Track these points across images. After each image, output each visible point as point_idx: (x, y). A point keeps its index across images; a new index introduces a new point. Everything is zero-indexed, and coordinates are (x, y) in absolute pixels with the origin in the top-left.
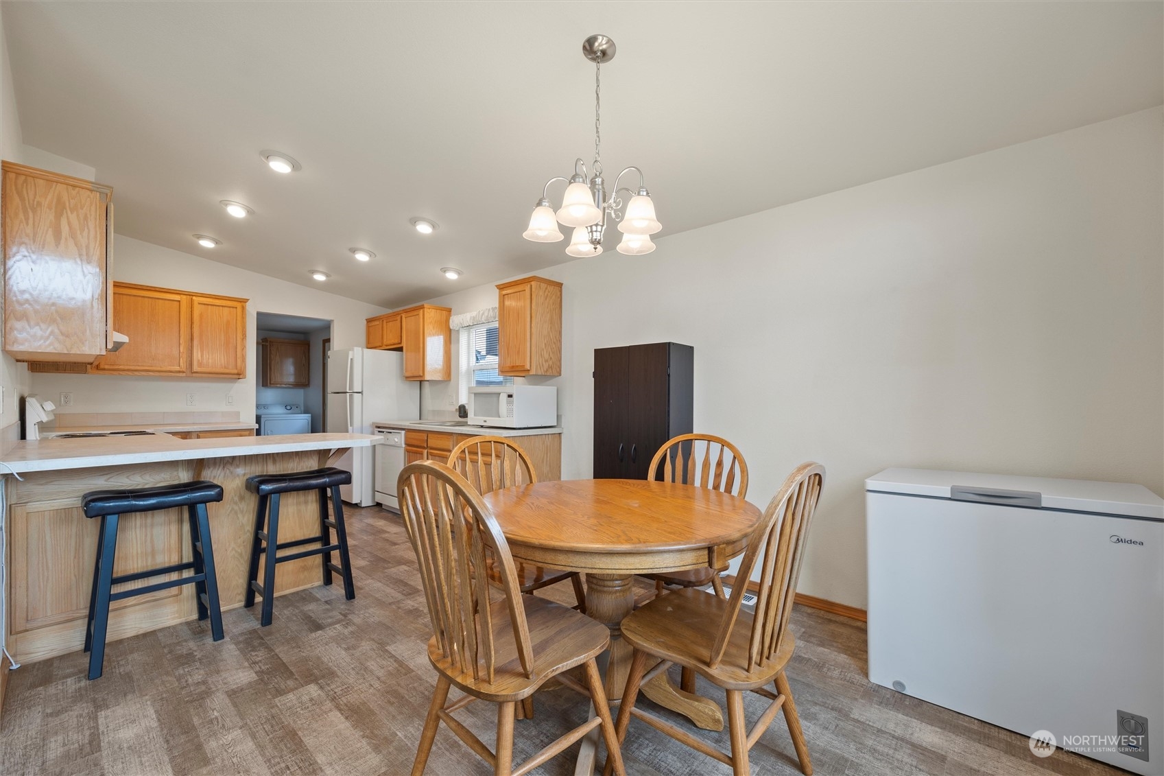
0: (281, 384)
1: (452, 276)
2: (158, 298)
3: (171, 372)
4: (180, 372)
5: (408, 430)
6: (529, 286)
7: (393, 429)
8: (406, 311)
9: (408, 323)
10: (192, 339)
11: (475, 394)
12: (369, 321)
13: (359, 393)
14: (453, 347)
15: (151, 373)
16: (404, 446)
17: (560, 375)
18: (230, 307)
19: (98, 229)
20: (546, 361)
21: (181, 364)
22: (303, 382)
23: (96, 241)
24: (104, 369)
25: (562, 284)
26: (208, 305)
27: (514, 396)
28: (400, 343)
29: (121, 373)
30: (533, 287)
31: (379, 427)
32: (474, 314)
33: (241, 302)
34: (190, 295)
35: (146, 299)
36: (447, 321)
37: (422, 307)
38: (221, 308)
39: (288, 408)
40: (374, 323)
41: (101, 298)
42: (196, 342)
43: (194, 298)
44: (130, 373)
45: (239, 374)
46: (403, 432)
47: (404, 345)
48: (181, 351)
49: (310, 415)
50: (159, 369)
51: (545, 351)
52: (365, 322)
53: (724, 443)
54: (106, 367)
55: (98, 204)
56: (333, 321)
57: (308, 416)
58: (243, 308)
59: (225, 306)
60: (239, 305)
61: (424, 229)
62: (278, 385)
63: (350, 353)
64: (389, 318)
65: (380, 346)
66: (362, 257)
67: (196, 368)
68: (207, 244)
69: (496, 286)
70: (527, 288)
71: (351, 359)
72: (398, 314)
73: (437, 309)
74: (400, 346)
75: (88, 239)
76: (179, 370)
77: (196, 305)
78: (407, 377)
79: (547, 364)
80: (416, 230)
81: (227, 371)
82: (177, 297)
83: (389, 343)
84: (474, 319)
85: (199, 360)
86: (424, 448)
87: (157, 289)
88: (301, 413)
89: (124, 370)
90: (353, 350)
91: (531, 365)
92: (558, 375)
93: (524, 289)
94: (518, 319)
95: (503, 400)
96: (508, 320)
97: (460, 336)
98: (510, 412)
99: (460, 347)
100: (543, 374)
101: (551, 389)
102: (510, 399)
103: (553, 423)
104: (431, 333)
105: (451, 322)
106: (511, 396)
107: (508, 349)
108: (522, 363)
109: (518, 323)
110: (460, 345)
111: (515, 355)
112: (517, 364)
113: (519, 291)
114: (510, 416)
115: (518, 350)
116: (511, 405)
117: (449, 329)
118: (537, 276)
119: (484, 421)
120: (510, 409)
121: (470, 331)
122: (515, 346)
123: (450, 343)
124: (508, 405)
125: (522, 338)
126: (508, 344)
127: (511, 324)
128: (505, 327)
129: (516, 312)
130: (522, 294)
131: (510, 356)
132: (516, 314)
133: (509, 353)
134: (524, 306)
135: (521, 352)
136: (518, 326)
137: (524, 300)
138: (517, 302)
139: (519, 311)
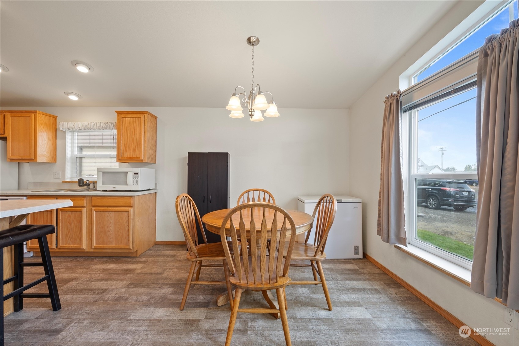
1: (73, 98)
6: (143, 116)
7: (8, 196)
11: (103, 172)
14: (59, 142)
17: (156, 163)
20: (151, 156)
25: (157, 117)
27: (139, 174)
28: (4, 135)
30: (145, 117)
32: (86, 123)
36: (55, 124)
47: (8, 136)
51: (150, 150)
53: (265, 192)
61: (82, 69)
69: (115, 111)
70: (142, 117)
73: (46, 115)
78: (11, 159)
80: (77, 69)
91: (144, 158)
92: (154, 163)
93: (140, 117)
94: (135, 133)
95: (130, 176)
96: (125, 132)
97: (66, 135)
98: (136, 182)
99: (66, 142)
100: (148, 162)
101: (153, 170)
102: (136, 175)
103: (153, 187)
104: (42, 130)
105: (61, 126)
106: (137, 174)
107: (126, 148)
108: (138, 156)
109: (134, 134)
110: (66, 141)
111: (132, 151)
112: (133, 156)
113: (136, 118)
114: (136, 185)
115: (134, 149)
116: (137, 178)
117: (56, 130)
118: (147, 112)
119: (113, 188)
120: (136, 181)
121: (74, 133)
122: (132, 146)
123: (56, 138)
124: (135, 178)
125: (137, 143)
126: (126, 145)
127: (128, 134)
128: (123, 135)
129: (133, 128)
130: (138, 119)
131: (127, 152)
132: (133, 130)
133: (127, 150)
134: (139, 126)
135: (136, 150)
136: (134, 136)
137: (139, 122)
138: (134, 123)
139: (135, 127)
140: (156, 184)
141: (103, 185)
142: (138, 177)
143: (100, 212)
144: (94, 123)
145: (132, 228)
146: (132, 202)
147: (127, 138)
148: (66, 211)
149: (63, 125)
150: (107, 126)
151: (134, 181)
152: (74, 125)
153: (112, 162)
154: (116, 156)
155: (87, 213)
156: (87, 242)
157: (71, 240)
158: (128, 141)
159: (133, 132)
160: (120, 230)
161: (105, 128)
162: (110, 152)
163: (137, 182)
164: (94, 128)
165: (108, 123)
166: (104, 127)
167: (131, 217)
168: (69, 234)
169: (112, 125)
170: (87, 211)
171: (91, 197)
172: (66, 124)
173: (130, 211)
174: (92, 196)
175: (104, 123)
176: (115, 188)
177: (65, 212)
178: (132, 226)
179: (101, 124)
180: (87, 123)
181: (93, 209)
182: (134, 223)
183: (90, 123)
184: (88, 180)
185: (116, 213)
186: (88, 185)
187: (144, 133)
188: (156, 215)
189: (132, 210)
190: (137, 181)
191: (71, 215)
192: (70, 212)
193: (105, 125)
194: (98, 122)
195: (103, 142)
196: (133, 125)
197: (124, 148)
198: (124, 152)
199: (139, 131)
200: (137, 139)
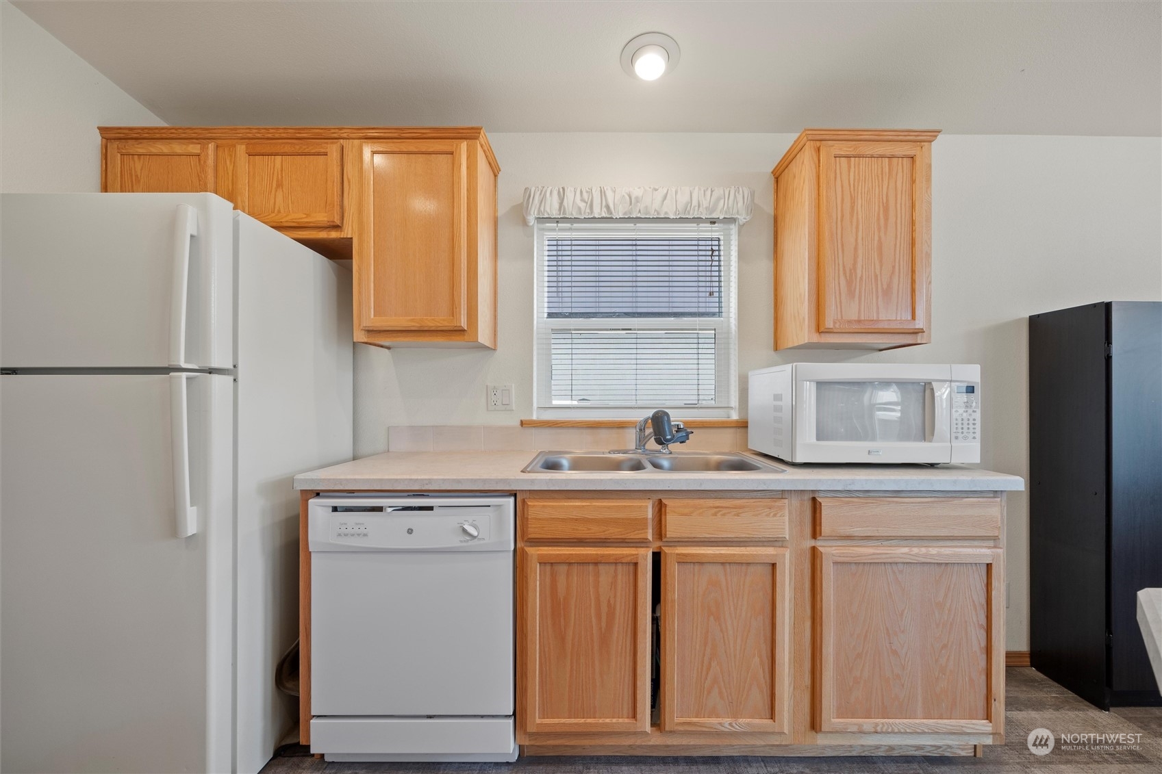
5: (523, 497)
11: (817, 383)
28: (339, 228)
46: (506, 502)
47: (363, 231)
73: (488, 154)
93: (911, 153)
94: (886, 219)
98: (965, 426)
99: (536, 270)
102: (966, 397)
104: (482, 215)
106: (970, 390)
107: (849, 283)
108: (902, 316)
109: (886, 226)
110: (535, 264)
111: (877, 298)
113: (891, 157)
114: (966, 438)
115: (885, 287)
116: (970, 411)
117: (496, 223)
120: (965, 422)
123: (497, 255)
124: (961, 411)
125: (897, 261)
126: (850, 270)
127: (861, 227)
128: (839, 231)
129: (879, 202)
130: (900, 164)
131: (857, 298)
132: (879, 207)
133: (855, 290)
134: (906, 191)
135: (895, 291)
136: (885, 234)
137: (905, 178)
138: (882, 178)
139: (887, 200)
141: (818, 439)
142: (975, 405)
143: (854, 567)
146: (998, 517)
147: (856, 240)
148: (702, 563)
152: (586, 197)
155: (793, 569)
156: (792, 704)
157: (720, 693)
158: (860, 252)
159: (879, 219)
160: (945, 646)
166: (704, 204)
167: (1000, 587)
170: (793, 560)
172: (555, 194)
175: (705, 191)
177: (697, 567)
179: (692, 194)
180: (637, 189)
181: (826, 550)
183: (648, 189)
185: (926, 568)
190: (971, 422)
192: (719, 568)
194: (681, 188)
196: (879, 186)
197: (841, 283)
198: (841, 301)
199: (903, 211)
200: (898, 244)
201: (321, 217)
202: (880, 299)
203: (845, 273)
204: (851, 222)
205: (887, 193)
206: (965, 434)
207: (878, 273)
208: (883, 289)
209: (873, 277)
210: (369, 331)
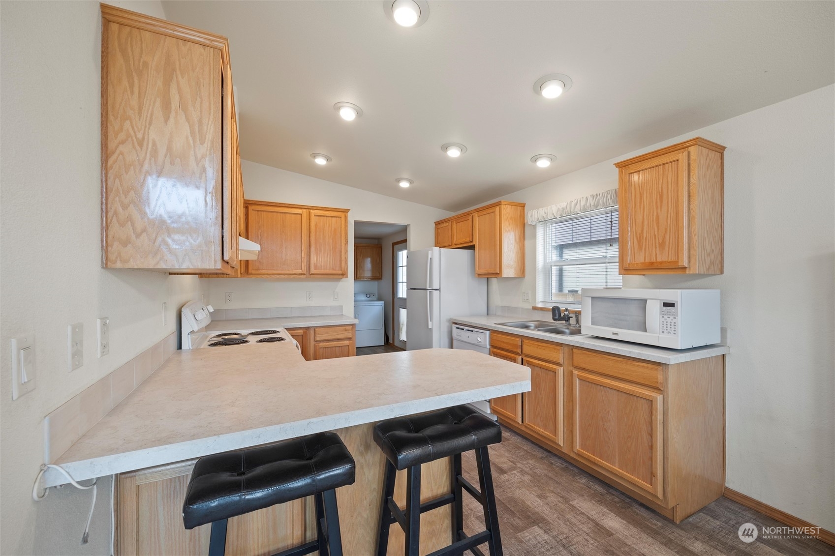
0: (363, 278)
1: (543, 164)
2: (287, 213)
3: (296, 274)
4: (302, 274)
5: (493, 332)
6: (685, 154)
7: (473, 327)
8: (478, 210)
9: (479, 222)
10: (310, 246)
11: (592, 298)
12: (437, 224)
13: (437, 290)
14: (528, 243)
15: (283, 276)
16: (488, 347)
17: (722, 272)
18: (336, 217)
19: (212, 97)
20: (709, 255)
21: (303, 267)
22: (377, 276)
23: (210, 114)
24: (251, 274)
25: (724, 148)
26: (321, 216)
27: (679, 306)
28: (472, 242)
29: (263, 276)
30: (692, 154)
31: (456, 324)
33: (344, 212)
34: (308, 209)
35: (279, 214)
36: (522, 216)
37: (499, 204)
38: (330, 218)
39: (368, 296)
40: (443, 225)
41: (216, 192)
42: (313, 249)
43: (311, 211)
44: (268, 276)
45: (343, 275)
46: (488, 333)
47: (476, 242)
48: (303, 256)
49: (383, 302)
50: (287, 272)
51: (707, 241)
52: (434, 225)
54: (253, 272)
55: (212, 64)
56: (409, 225)
57: (382, 303)
58: (346, 217)
59: (333, 217)
60: (342, 215)
61: (552, 92)
62: (362, 279)
63: (430, 252)
64: (459, 219)
65: (450, 246)
66: (454, 153)
67: (313, 271)
68: (321, 161)
69: (615, 164)
71: (431, 258)
72: (469, 214)
73: (512, 204)
74: (471, 244)
75: (201, 111)
76: (301, 272)
77: (313, 217)
78: (479, 275)
79: (709, 259)
81: (334, 272)
82: (299, 211)
83: (459, 242)
84: (563, 211)
85: (315, 264)
86: (517, 354)
87: (286, 205)
88: (376, 301)
89: (264, 274)
90: (432, 250)
91: (689, 262)
92: (718, 272)
93: (676, 159)
94: (661, 201)
95: (654, 309)
96: (638, 204)
97: (537, 231)
98: (669, 326)
99: (537, 243)
100: (702, 273)
101: (716, 293)
102: (669, 309)
103: (717, 340)
104: (507, 229)
105: (529, 217)
106: (672, 305)
107: (639, 242)
108: (672, 258)
109: (661, 206)
110: (537, 241)
111: (656, 248)
112: (659, 260)
113: (664, 164)
114: (669, 333)
115: (661, 241)
116: (672, 317)
117: (524, 225)
118: (698, 138)
119: (613, 334)
120: (669, 324)
121: (546, 225)
122: (655, 236)
123: (524, 239)
124: (666, 317)
125: (669, 225)
126: (640, 234)
127: (646, 209)
128: (633, 213)
129: (657, 193)
130: (670, 167)
131: (643, 250)
132: (657, 195)
133: (642, 245)
134: (674, 182)
135: (667, 243)
136: (661, 210)
137: (673, 174)
138: (659, 178)
139: (662, 190)
140: (723, 331)
141: (592, 324)
142: (675, 315)
143: (587, 383)
144: (576, 201)
145: (662, 445)
146: (660, 378)
147: (643, 217)
149: (532, 216)
150: (599, 200)
151: (665, 323)
152: (546, 212)
153: (609, 273)
154: (618, 260)
155: (565, 377)
156: (566, 435)
157: (540, 419)
158: (645, 223)
159: (657, 202)
160: (630, 437)
161: (594, 205)
162: (604, 254)
163: (673, 327)
164: (576, 210)
165: (601, 195)
166: (592, 204)
167: (660, 417)
168: (538, 407)
169: (609, 196)
170: (566, 373)
171: (571, 348)
172: (536, 213)
173: (657, 401)
174: (573, 346)
175: (593, 197)
176: (617, 334)
178: (662, 441)
179: (587, 199)
180: (565, 203)
181: (576, 372)
182: (667, 433)
183: (569, 202)
184: (567, 310)
185: (620, 393)
186: (566, 319)
187: (689, 196)
188: (724, 414)
189: (662, 398)
190: (673, 324)
191: (541, 375)
193: (594, 199)
194: (583, 198)
195: (592, 234)
196: (657, 183)
197: (634, 242)
198: (634, 252)
199: (673, 195)
200: (669, 215)
201: (468, 240)
202: (658, 249)
203: (637, 238)
204: (640, 208)
205: (662, 186)
206: (668, 330)
207: (656, 233)
208: (659, 243)
209: (653, 236)
210: (479, 274)
